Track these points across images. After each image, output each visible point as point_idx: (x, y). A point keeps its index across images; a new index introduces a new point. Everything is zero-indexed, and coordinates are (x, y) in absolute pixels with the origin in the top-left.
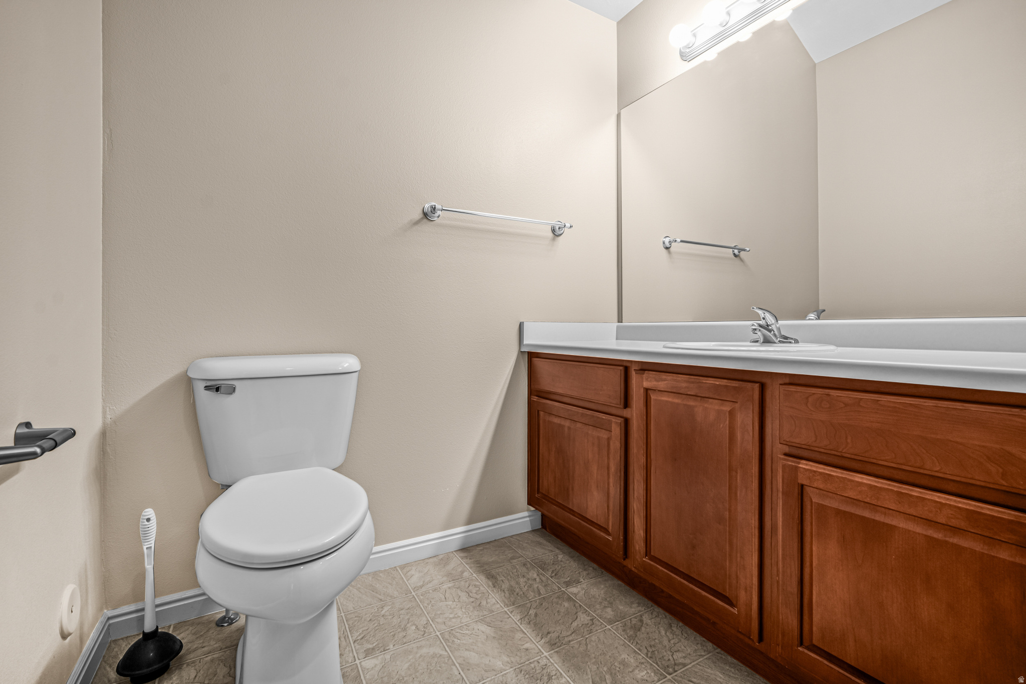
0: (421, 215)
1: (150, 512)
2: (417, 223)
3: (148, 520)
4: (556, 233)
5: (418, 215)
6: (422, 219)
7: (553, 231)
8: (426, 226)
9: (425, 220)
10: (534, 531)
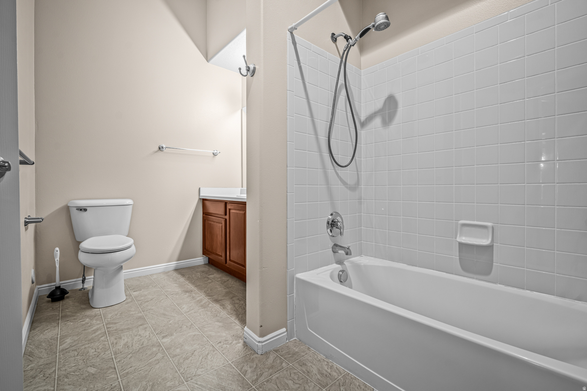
0: (158, 149)
1: (57, 249)
2: (156, 152)
3: (57, 251)
4: (214, 155)
5: (157, 148)
6: (158, 150)
7: (213, 154)
8: (160, 153)
9: (160, 151)
10: (205, 264)
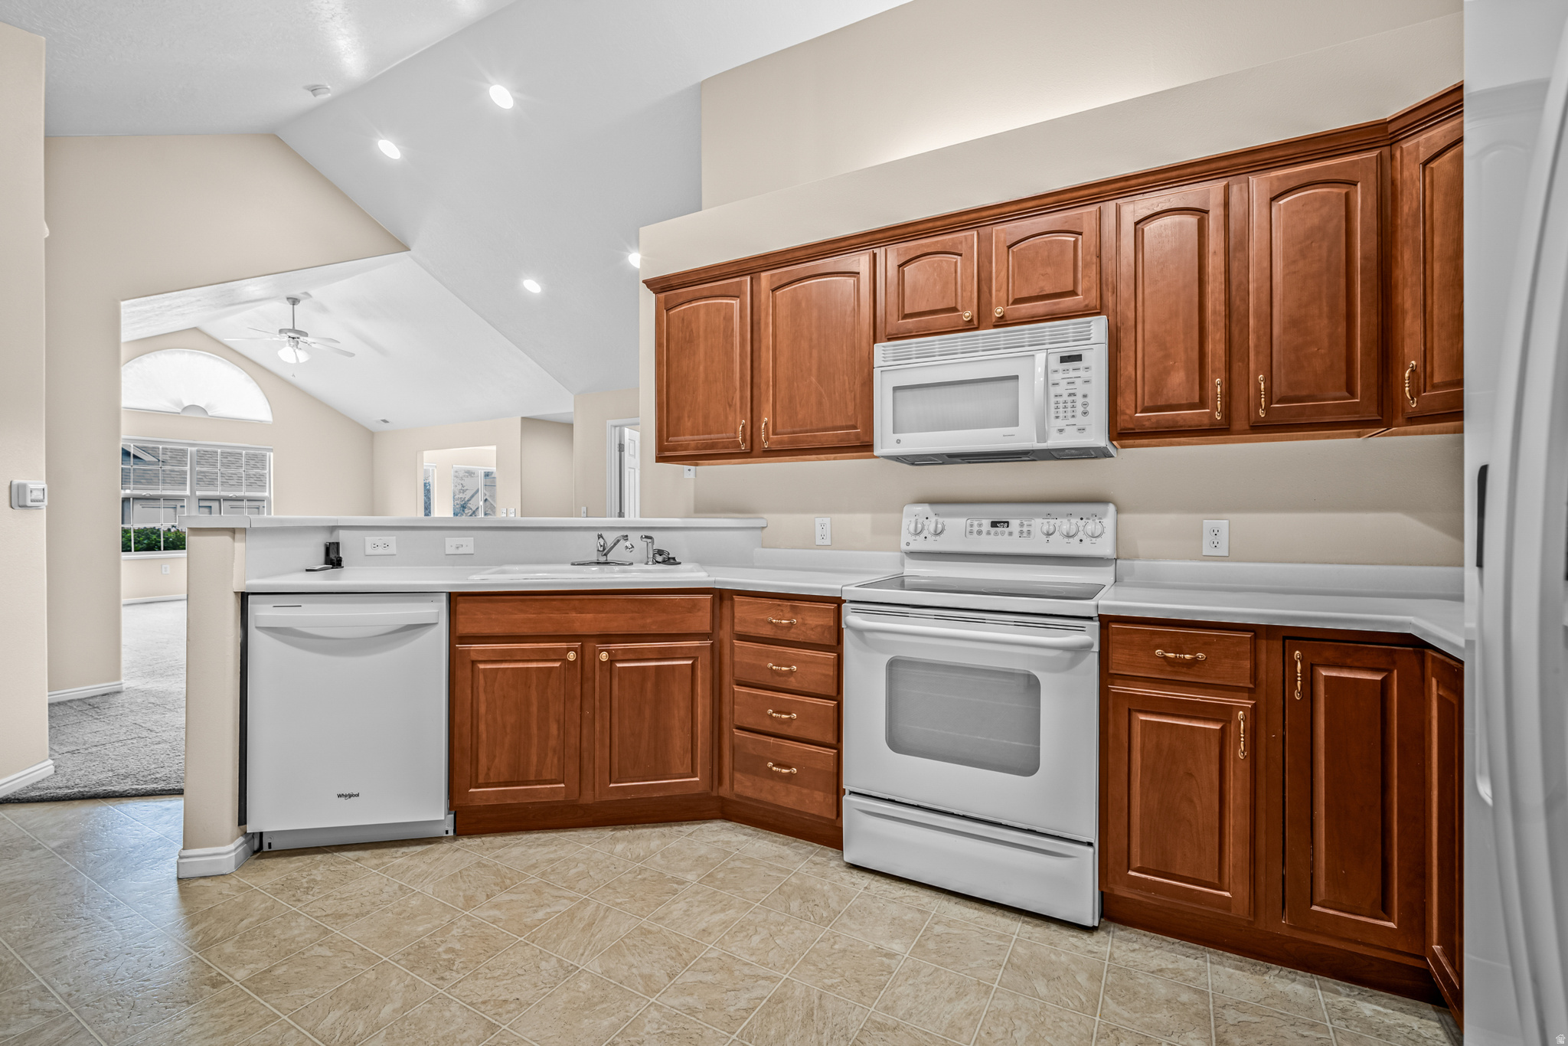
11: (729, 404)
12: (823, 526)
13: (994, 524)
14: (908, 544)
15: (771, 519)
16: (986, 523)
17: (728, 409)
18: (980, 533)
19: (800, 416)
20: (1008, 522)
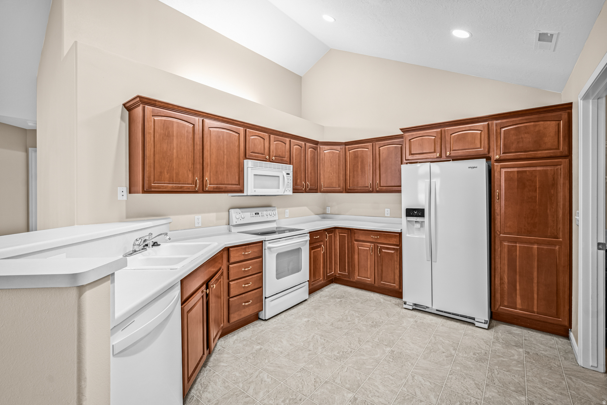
11: (189, 169)
12: (198, 219)
13: (256, 214)
14: (236, 222)
15: (173, 218)
16: (254, 213)
17: (189, 172)
18: (253, 216)
19: (220, 179)
20: (258, 213)
